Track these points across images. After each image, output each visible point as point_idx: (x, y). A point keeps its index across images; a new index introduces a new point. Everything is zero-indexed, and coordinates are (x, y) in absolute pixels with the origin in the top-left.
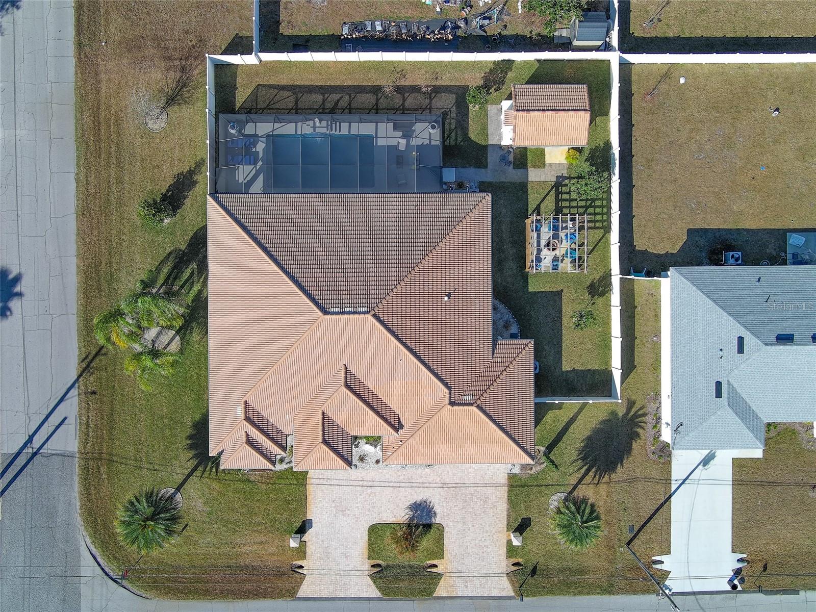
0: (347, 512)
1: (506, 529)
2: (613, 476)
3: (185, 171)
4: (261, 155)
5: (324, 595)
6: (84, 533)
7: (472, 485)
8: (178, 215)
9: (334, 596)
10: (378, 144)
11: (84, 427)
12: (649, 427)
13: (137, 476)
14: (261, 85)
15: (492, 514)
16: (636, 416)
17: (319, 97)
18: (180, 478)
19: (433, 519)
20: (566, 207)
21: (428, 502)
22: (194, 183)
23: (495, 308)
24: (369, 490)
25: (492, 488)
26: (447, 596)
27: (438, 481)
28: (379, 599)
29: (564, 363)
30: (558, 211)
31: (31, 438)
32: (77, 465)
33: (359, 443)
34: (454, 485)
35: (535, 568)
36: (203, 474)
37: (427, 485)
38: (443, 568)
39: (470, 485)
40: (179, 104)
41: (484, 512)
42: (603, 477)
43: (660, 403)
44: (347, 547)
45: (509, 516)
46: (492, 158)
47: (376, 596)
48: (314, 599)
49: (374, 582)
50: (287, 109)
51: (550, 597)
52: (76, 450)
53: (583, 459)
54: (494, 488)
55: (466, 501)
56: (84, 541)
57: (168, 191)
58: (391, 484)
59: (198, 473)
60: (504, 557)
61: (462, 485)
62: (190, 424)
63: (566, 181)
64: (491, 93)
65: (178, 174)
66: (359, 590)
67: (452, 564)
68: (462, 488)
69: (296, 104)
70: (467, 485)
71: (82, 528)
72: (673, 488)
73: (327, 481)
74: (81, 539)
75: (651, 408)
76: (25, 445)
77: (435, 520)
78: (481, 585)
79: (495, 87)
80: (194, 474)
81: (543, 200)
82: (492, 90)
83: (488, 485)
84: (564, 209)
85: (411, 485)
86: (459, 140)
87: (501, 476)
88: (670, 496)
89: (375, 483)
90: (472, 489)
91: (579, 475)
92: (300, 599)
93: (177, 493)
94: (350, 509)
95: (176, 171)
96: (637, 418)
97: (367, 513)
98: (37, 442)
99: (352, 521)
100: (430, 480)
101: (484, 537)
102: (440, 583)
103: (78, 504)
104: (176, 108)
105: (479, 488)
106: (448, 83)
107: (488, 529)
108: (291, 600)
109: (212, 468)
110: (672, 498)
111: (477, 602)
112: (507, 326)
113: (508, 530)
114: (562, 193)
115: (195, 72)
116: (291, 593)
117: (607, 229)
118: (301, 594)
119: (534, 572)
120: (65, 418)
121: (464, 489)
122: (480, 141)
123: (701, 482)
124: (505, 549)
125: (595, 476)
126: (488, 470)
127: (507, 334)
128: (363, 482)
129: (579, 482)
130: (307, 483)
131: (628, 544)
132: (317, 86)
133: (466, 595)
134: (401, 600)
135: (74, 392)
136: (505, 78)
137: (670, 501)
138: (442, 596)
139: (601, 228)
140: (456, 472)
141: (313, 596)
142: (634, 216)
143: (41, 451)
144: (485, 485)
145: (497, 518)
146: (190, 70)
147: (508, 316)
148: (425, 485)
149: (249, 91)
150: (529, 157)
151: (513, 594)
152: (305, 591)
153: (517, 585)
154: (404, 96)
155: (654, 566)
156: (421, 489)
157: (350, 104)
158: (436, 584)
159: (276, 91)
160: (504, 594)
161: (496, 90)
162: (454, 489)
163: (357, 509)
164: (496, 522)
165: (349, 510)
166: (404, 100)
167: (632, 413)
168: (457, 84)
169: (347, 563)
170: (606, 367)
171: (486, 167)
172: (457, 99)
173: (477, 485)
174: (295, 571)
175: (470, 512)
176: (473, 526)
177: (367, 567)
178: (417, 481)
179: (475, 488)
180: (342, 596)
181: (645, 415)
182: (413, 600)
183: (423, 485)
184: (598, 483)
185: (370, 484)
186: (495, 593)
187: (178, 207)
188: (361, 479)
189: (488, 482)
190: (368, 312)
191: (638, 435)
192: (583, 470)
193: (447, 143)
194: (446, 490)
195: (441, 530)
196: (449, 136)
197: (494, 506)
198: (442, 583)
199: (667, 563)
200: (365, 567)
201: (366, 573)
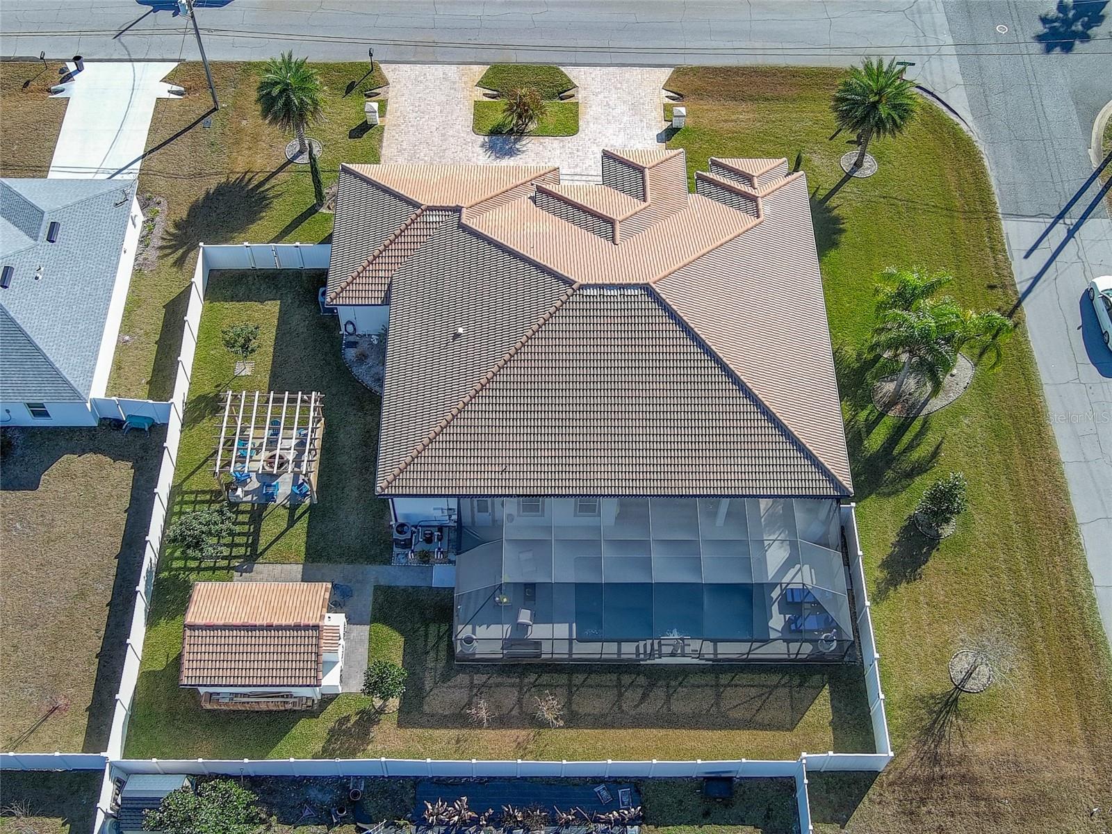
1: (386, 128)
2: (224, 180)
3: (904, 585)
4: (775, 608)
5: (638, 71)
6: (972, 134)
8: (905, 518)
9: (624, 68)
10: (568, 624)
11: (999, 247)
12: (158, 231)
13: (911, 192)
14: (788, 730)
15: (404, 143)
16: (175, 248)
17: (678, 706)
18: (847, 187)
19: (487, 140)
20: (244, 523)
21: (493, 157)
22: (885, 565)
23: (380, 380)
24: (578, 170)
26: (472, 66)
28: (563, 65)
29: (277, 309)
30: (257, 516)
31: (1071, 234)
32: (998, 205)
35: (347, 93)
36: (816, 191)
38: (475, 93)
40: (933, 697)
41: (416, 146)
42: (238, 179)
43: (136, 260)
44: (608, 115)
45: (381, 141)
46: (365, 601)
47: (568, 67)
48: (649, 66)
49: (570, 81)
50: (736, 686)
51: (331, 62)
52: (1003, 222)
53: (265, 198)
55: (440, 157)
56: (969, 125)
57: (929, 554)
60: (391, 101)
62: (843, 247)
63: (237, 564)
64: (357, 714)
65: (915, 580)
66: (590, 73)
67: (462, 96)
69: (718, 696)
71: (974, 139)
72: (138, 165)
74: (975, 128)
75: (152, 254)
76: (1077, 226)
77: (484, 139)
78: (425, 74)
79: (349, 725)
80: (828, 192)
81: (282, 534)
82: (354, 719)
84: (247, 520)
86: (422, 632)
88: (143, 156)
89: (569, 178)
91: (273, 181)
92: (670, 66)
93: (850, 172)
95: (920, 586)
96: (175, 245)
97: (580, 147)
98: (1060, 231)
99: (601, 140)
101: (418, 121)
102: (480, 78)
103: (986, 164)
104: (938, 690)
106: (437, 733)
107: (411, 129)
108: (680, 65)
110: (142, 154)
111: (431, 59)
112: (362, 358)
113: (383, 128)
114: (247, 545)
116: (680, 72)
117: (175, 491)
119: (350, 88)
120: (1026, 257)
122: (384, 630)
123: (95, 170)
124: (388, 108)
125: (250, 180)
127: (364, 346)
128: (587, 179)
129: (274, 174)
131: (215, 109)
132: (683, 727)
133: (445, 66)
134: (534, 63)
135: (1021, 288)
136: (329, 741)
137: (145, 151)
138: (479, 66)
139: (186, 493)
141: (652, 68)
142: (126, 511)
143: (1052, 220)
145: (397, 140)
147: (360, 371)
149: (808, 716)
151: (382, 66)
152: (666, 73)
154: (521, 707)
155: (183, 89)
157: (620, 695)
158: (486, 76)
159: (758, 718)
160: (394, 66)
161: (347, 719)
164: (399, 136)
166: (520, 701)
167: (181, 251)
168: (419, 731)
169: (608, 99)
170: (212, 305)
171: (377, 588)
172: (421, 704)
174: (678, 94)
175: (434, 146)
176: (431, 132)
180: (612, 68)
181: (161, 248)
182: (517, 63)
184: (246, 173)
185: (576, 177)
186: (406, 67)
187: (905, 529)
190: (582, 287)
191: (176, 225)
192: (267, 186)
193: (444, 628)
195: (477, 129)
196: (440, 638)
197: (400, 151)
198: (478, 78)
199: (164, 91)
200: (580, 96)
201: (580, 89)
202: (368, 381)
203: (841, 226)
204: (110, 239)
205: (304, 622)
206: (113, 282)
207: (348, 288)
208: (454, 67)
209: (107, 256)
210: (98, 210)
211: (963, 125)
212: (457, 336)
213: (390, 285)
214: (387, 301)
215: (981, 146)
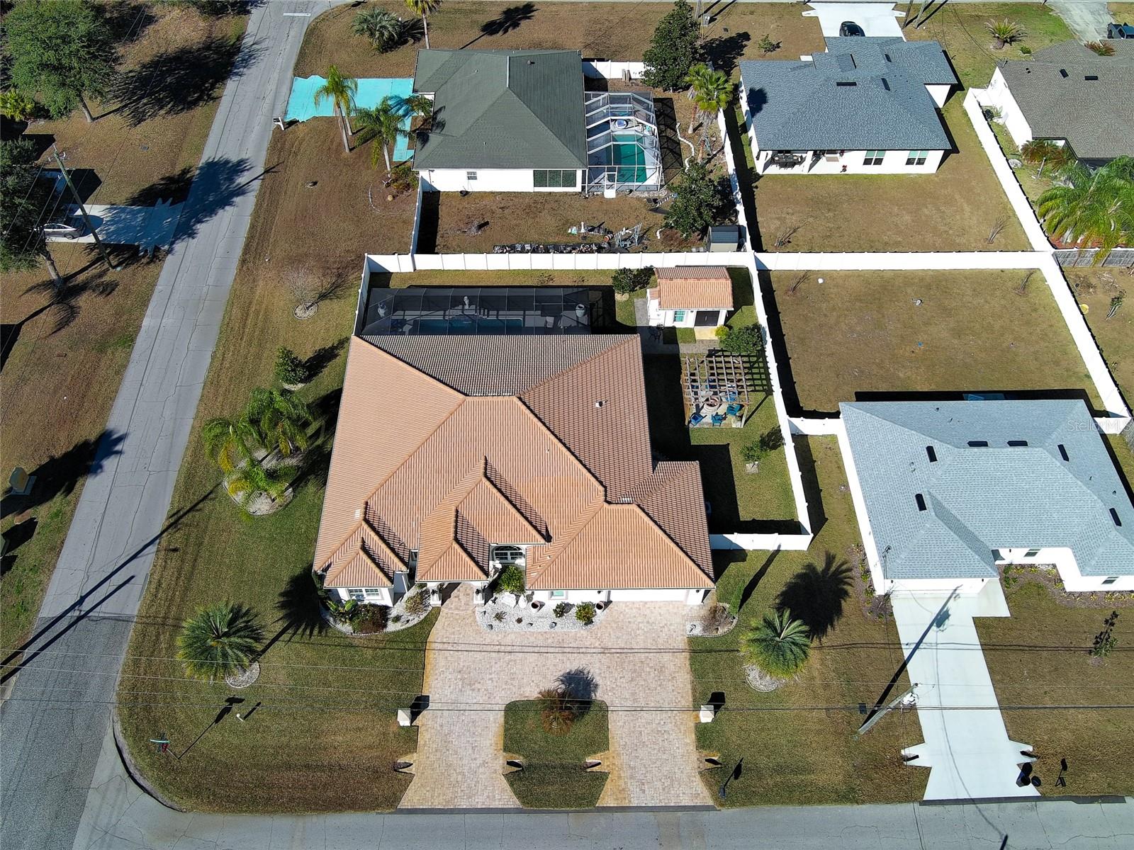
0: (477, 686)
1: (692, 707)
2: (824, 639)
5: (438, 803)
6: (115, 718)
7: (642, 651)
8: (314, 380)
9: (452, 807)
10: (526, 326)
11: (153, 586)
14: (413, 285)
15: (671, 688)
19: (593, 695)
21: (586, 672)
24: (508, 657)
25: (667, 654)
26: (615, 805)
27: (597, 645)
28: (517, 811)
31: (82, 599)
32: (132, 631)
33: (496, 598)
34: (618, 651)
35: (739, 766)
37: (584, 650)
38: (608, 763)
39: (639, 651)
40: (331, 299)
41: (660, 686)
44: (474, 733)
45: (694, 690)
47: (512, 807)
48: (423, 811)
49: (511, 785)
51: (767, 807)
52: (136, 613)
54: (671, 654)
55: (635, 671)
56: (112, 729)
58: (536, 649)
59: (286, 637)
60: (692, 748)
61: (630, 651)
65: (320, 350)
66: (488, 797)
67: (622, 757)
68: (629, 654)
70: (636, 651)
71: (114, 711)
72: (906, 654)
73: (453, 646)
74: (109, 724)
75: (855, 560)
76: (72, 608)
77: (596, 695)
78: (664, 789)
80: (281, 639)
83: (662, 651)
85: (562, 649)
86: (607, 323)
87: (679, 638)
88: (905, 664)
89: (515, 647)
90: (643, 655)
92: (403, 811)
94: (482, 682)
95: (318, 347)
96: (841, 573)
97: (504, 687)
98: (87, 605)
100: (587, 644)
101: (662, 720)
102: (606, 786)
103: (119, 679)
104: (327, 301)
105: (652, 654)
108: (389, 813)
109: (304, 630)
110: (908, 666)
111: (661, 815)
113: (695, 710)
116: (390, 802)
117: (770, 392)
118: (405, 803)
119: (738, 772)
120: (133, 577)
121: (632, 655)
123: (939, 646)
124: (694, 736)
126: (662, 631)
130: (427, 648)
133: (644, 805)
134: (549, 812)
135: (152, 549)
137: (907, 671)
138: (608, 805)
140: (620, 634)
141: (421, 807)
143: (90, 614)
144: (659, 651)
145: (678, 693)
148: (581, 651)
150: (679, 336)
151: (710, 802)
152: (410, 799)
153: (716, 788)
155: (905, 763)
156: (576, 655)
158: (600, 789)
160: (698, 802)
161: (641, 288)
162: (618, 655)
163: (490, 681)
164: (677, 698)
165: (480, 683)
169: (473, 756)
172: (603, 293)
173: (648, 651)
174: (398, 771)
175: (642, 685)
177: (501, 762)
178: (570, 645)
179: (647, 654)
180: (465, 807)
181: (850, 570)
182: (567, 812)
183: (578, 651)
185: (509, 649)
186: (686, 802)
188: (498, 643)
189: (662, 647)
191: (846, 593)
193: (595, 325)
194: (608, 657)
195: (603, 709)
196: (597, 320)
197: (673, 678)
198: (608, 785)
200: (499, 763)
201: (501, 772)
208: (635, 803)
211: (118, 727)
212: (601, 404)
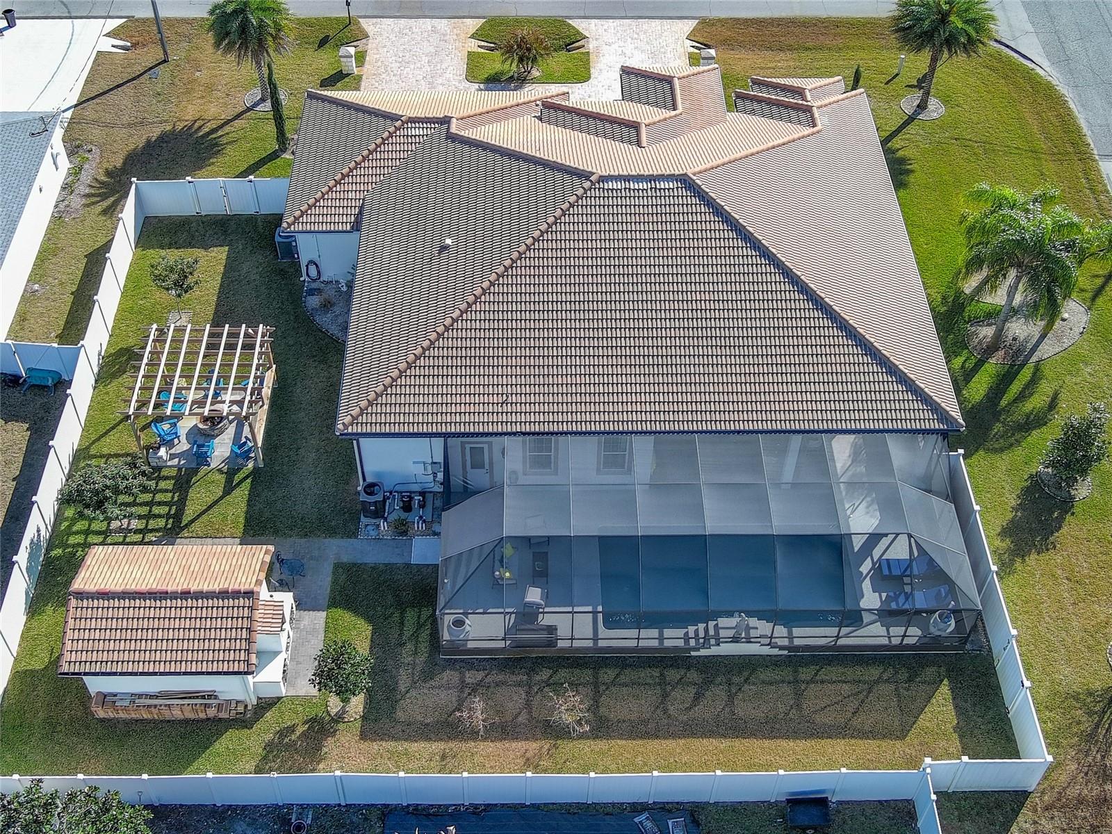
1: (364, 77)
2: (169, 128)
3: (1034, 556)
4: (867, 585)
5: (656, 22)
6: (1050, 78)
8: (1026, 477)
9: (641, 20)
10: (591, 607)
11: (1100, 188)
12: (86, 177)
13: (987, 134)
14: (898, 738)
16: (104, 197)
17: (744, 709)
18: (911, 129)
19: (482, 87)
20: (166, 491)
22: (1005, 532)
23: (345, 328)
26: (465, 19)
28: (571, 18)
29: (224, 256)
30: (184, 482)
32: (1092, 146)
35: (320, 47)
38: (470, 45)
40: (1090, 694)
42: (185, 126)
43: (56, 206)
46: (322, 580)
47: (575, 20)
48: (670, 18)
49: (579, 33)
50: (822, 682)
51: (302, 17)
52: (1101, 163)
53: (217, 145)
56: (1047, 70)
57: (1060, 520)
60: (372, 52)
63: (154, 539)
64: (305, 723)
65: (1048, 550)
66: (602, 26)
67: (454, 47)
69: (799, 695)
71: (1054, 83)
72: (69, 114)
75: (76, 202)
77: (479, 86)
78: (411, 28)
79: (293, 737)
80: (888, 133)
81: (216, 502)
82: (301, 729)
84: (171, 487)
86: (395, 619)
88: (76, 106)
91: (227, 129)
92: (693, 18)
93: (913, 114)
95: (1055, 558)
96: (105, 193)
97: (591, 94)
101: (401, 70)
103: (1072, 106)
104: (1097, 686)
106: (414, 747)
107: (393, 78)
108: (705, 16)
110: (75, 103)
111: (418, 14)
112: (327, 306)
113: (360, 77)
114: (168, 516)
115: (1074, 767)
116: (705, 23)
118: (691, 23)
119: (324, 41)
122: (346, 617)
124: (367, 58)
125: (200, 127)
127: (330, 292)
129: (228, 122)
131: (165, 61)
132: (753, 735)
133: (435, 19)
134: (537, 17)
136: (265, 758)
137: (78, 101)
138: (473, 20)
139: (95, 457)
141: (673, 20)
142: (14, 479)
145: (376, 87)
146: (1086, 774)
147: (324, 320)
149: (924, 720)
151: (362, 20)
152: (686, 26)
153: (353, 28)
154: (530, 712)
155: (129, 44)
157: (665, 696)
158: (481, 28)
159: (856, 722)
160: (375, 20)
161: (292, 729)
164: (380, 84)
166: (528, 704)
167: (112, 199)
168: (390, 745)
170: (144, 252)
171: (338, 566)
172: (394, 710)
174: (705, 45)
180: (627, 20)
181: (87, 196)
182: (517, 16)
184: (195, 121)
186: (389, 21)
187: (1027, 492)
190: (603, 179)
191: (108, 173)
192: (220, 133)
193: (426, 613)
195: (471, 78)
196: (420, 626)
198: (472, 31)
199: (107, 45)
200: (591, 46)
201: (591, 40)
202: (334, 330)
203: (909, 167)
204: (22, 169)
205: (233, 586)
206: (20, 213)
207: (309, 212)
208: (444, 21)
209: (15, 185)
210: (9, 138)
211: (1039, 70)
212: (444, 248)
213: (361, 208)
214: (357, 226)
215: (1063, 89)
